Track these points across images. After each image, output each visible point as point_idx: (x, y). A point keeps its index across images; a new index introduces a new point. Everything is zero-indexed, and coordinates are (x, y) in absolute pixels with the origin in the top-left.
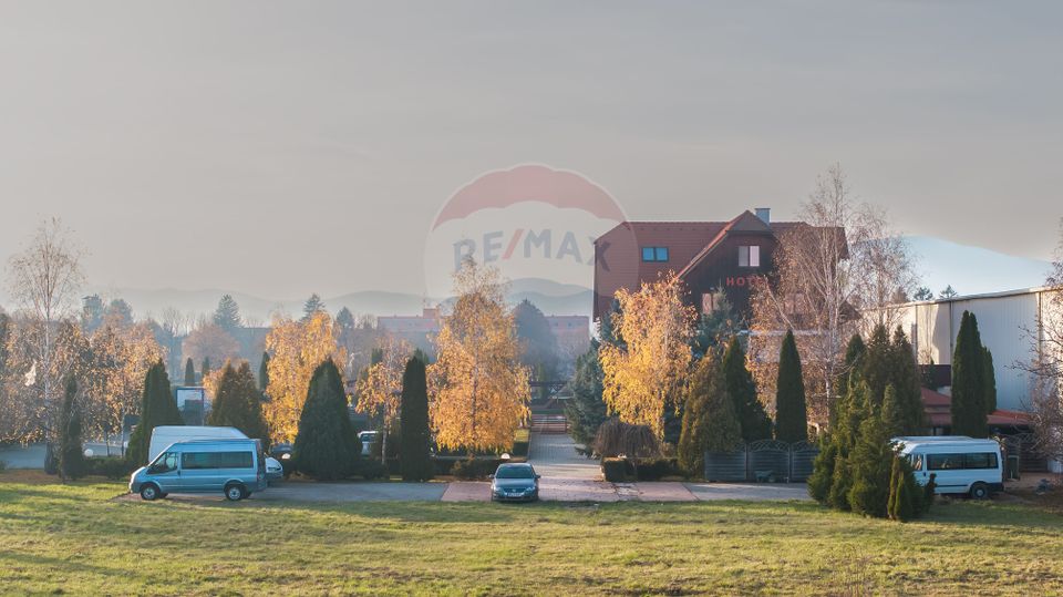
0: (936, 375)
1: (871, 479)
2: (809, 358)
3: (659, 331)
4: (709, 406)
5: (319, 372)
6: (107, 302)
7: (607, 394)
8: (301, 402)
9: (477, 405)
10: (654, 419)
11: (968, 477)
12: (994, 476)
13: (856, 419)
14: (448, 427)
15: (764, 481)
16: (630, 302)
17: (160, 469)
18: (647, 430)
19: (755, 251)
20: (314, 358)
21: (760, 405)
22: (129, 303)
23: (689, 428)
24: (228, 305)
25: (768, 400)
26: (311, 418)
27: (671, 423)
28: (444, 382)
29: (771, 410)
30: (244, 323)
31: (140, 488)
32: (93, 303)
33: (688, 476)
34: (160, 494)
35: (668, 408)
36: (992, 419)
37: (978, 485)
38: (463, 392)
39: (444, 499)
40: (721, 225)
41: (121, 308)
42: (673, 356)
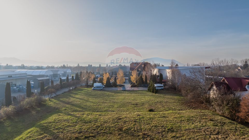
0: (158, 76)
1: (152, 90)
2: (148, 77)
3: (135, 74)
4: (139, 81)
5: (108, 78)
6: (90, 65)
7: (131, 80)
8: (106, 80)
9: (120, 80)
10: (135, 82)
11: (161, 88)
12: (163, 88)
13: (151, 84)
14: (118, 83)
15: (144, 87)
16: (133, 72)
17: (95, 88)
18: (134, 83)
19: (143, 65)
20: (107, 77)
21: (143, 80)
22: (92, 65)
23: (138, 83)
24: (100, 65)
25: (144, 80)
26: (107, 82)
27: (136, 82)
28: (118, 79)
29: (144, 81)
30: (102, 66)
31: (93, 89)
32: (89, 65)
33: (138, 87)
34: (94, 90)
35: (136, 81)
36: (163, 81)
37: (161, 89)
38: (119, 79)
39: (118, 90)
40: (140, 63)
41: (91, 65)
42: (136, 76)
